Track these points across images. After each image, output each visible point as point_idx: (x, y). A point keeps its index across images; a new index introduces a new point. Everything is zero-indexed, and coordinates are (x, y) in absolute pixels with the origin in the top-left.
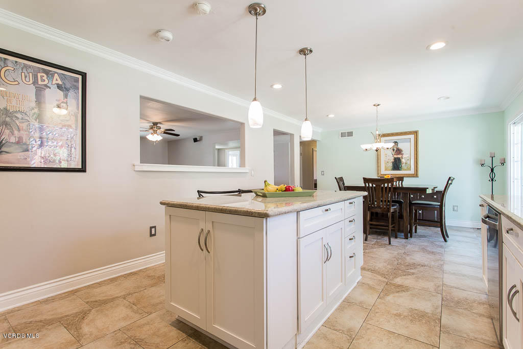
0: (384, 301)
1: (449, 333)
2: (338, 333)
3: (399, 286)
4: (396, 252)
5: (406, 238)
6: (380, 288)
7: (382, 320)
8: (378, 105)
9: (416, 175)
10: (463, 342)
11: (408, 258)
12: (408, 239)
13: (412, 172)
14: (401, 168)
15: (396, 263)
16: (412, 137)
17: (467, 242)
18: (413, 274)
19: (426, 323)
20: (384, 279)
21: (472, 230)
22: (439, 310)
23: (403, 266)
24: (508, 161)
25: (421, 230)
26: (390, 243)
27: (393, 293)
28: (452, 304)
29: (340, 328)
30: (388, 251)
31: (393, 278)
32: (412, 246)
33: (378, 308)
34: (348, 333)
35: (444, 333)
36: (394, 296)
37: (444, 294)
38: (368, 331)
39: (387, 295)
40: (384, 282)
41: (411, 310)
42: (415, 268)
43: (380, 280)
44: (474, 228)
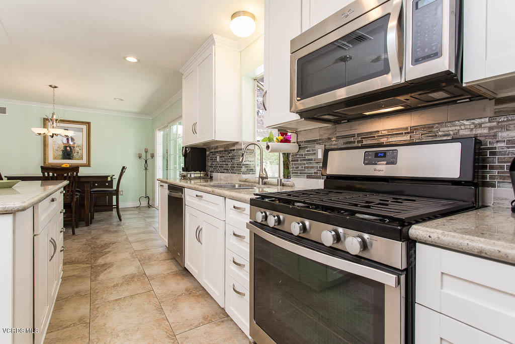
0: (98, 282)
1: (153, 279)
2: (70, 329)
3: (104, 265)
4: (85, 240)
5: (87, 225)
6: (88, 273)
7: (105, 295)
8: (56, 87)
9: (88, 165)
10: (164, 279)
11: (98, 242)
12: (88, 226)
13: (84, 161)
14: (72, 157)
15: (89, 248)
16: (84, 127)
17: (135, 218)
18: (109, 252)
19: (138, 280)
20: (87, 265)
21: (133, 209)
22: (141, 268)
23: (98, 249)
24: (155, 156)
25: (97, 216)
26: (74, 233)
27: (102, 272)
28: (147, 261)
29: (69, 323)
30: (76, 241)
31: (95, 261)
32: (95, 231)
33: (97, 289)
34: (82, 322)
35: (151, 280)
36: (104, 274)
37: (139, 257)
38: (99, 310)
39: (97, 276)
40: (88, 267)
41: (124, 277)
42: (109, 247)
43: (83, 268)
44: (134, 207)
